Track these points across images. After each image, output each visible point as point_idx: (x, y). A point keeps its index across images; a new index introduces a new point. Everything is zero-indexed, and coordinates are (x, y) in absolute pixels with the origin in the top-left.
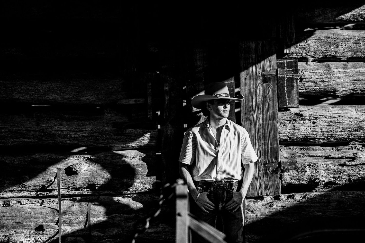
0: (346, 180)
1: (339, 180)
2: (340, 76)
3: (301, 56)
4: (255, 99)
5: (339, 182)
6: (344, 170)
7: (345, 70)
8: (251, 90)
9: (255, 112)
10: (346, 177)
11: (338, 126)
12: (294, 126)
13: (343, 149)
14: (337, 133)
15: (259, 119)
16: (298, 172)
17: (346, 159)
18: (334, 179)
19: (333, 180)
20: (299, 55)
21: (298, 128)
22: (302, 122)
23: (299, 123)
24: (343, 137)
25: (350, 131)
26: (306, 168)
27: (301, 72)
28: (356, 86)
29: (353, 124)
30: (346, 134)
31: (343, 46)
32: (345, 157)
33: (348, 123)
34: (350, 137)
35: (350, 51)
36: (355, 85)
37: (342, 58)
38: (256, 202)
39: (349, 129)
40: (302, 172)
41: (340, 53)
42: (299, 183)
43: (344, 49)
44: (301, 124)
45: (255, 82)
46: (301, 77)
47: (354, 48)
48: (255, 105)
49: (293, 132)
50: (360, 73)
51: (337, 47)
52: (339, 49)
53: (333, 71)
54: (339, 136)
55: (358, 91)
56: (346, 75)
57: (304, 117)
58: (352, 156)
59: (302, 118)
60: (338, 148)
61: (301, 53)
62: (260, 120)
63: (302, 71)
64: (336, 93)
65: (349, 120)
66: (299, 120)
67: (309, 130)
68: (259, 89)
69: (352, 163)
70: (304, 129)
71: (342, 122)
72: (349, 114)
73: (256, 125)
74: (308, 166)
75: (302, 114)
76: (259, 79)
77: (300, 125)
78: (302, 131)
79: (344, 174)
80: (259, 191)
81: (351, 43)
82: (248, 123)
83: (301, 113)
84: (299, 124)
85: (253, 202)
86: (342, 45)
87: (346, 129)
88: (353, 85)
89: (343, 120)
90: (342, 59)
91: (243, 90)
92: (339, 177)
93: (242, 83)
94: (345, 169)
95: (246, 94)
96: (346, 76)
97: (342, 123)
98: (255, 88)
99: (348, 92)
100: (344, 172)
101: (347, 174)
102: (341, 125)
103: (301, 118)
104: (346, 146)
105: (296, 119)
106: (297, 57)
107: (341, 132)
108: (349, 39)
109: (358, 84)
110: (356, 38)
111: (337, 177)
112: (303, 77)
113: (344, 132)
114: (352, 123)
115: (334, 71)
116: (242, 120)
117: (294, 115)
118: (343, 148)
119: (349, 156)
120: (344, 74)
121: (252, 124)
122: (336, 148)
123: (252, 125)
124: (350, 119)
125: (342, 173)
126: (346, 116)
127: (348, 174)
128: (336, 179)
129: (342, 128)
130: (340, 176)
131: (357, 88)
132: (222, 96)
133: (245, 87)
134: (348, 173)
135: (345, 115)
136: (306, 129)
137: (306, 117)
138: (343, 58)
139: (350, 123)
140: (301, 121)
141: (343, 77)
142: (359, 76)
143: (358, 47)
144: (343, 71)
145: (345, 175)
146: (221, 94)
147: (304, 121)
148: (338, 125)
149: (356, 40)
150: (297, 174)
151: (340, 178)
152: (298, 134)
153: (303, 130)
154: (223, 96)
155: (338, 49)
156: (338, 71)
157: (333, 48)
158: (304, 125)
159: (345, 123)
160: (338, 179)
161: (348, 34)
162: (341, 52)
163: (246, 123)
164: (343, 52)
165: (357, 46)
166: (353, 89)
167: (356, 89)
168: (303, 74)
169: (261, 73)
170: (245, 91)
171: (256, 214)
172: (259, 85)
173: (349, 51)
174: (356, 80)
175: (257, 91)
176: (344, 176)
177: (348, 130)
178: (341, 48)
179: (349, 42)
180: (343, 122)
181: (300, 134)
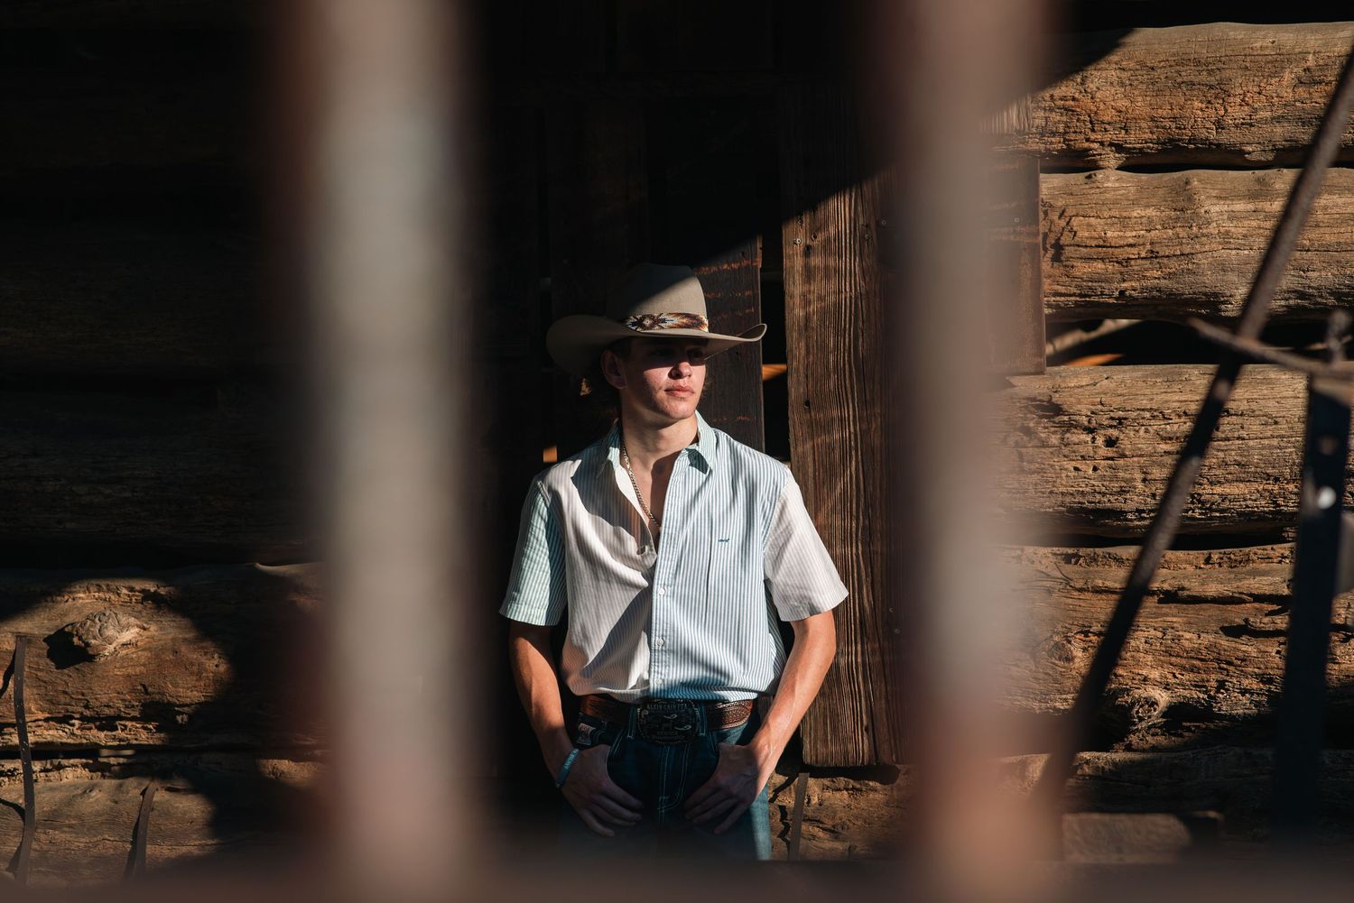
0: (1255, 697)
1: (1221, 696)
2: (1233, 230)
3: (1065, 147)
4: (847, 340)
5: (1224, 708)
6: (1240, 654)
7: (1260, 205)
8: (832, 298)
9: (849, 396)
10: (1255, 687)
11: (1221, 455)
12: (1021, 456)
13: (1253, 561)
14: (1218, 489)
15: (864, 427)
16: (1035, 661)
17: (1257, 605)
18: (1201, 696)
19: (1199, 698)
20: (1051, 143)
21: (1037, 466)
22: (1055, 440)
23: (1044, 444)
24: (1247, 507)
25: (1276, 480)
26: (1069, 642)
27: (1060, 217)
28: (1310, 274)
29: (1286, 447)
30: (1258, 491)
31: (1249, 95)
32: (1251, 595)
33: (1266, 442)
34: (1279, 506)
35: (1283, 117)
36: (1304, 271)
37: (1249, 148)
38: (858, 790)
39: (1270, 471)
40: (1054, 660)
41: (1236, 126)
42: (1048, 708)
43: (1255, 111)
44: (1051, 450)
45: (848, 264)
46: (1059, 239)
47: (1297, 104)
48: (847, 366)
49: (1016, 485)
50: (1327, 216)
51: (1221, 101)
52: (1230, 110)
53: (1203, 211)
54: (1230, 501)
55: (1321, 296)
56: (1262, 224)
57: (1066, 418)
58: (1280, 592)
59: (1057, 419)
60: (1232, 556)
61: (1061, 130)
62: (869, 429)
63: (1064, 211)
64: (1223, 307)
65: (1269, 427)
66: (1045, 428)
67: (1091, 472)
68: (867, 293)
69: (1279, 621)
70: (1066, 469)
71: (1238, 438)
72: (1271, 403)
73: (853, 453)
74: (1078, 636)
75: (1057, 405)
76: (866, 250)
77: (1047, 450)
78: (1059, 480)
79: (1242, 671)
80: (866, 741)
81: (1285, 83)
82: (817, 444)
83: (1056, 398)
84: (1043, 446)
85: (845, 792)
86: (1241, 92)
87: (1259, 470)
88: (1292, 272)
89: (1242, 428)
90: (1249, 153)
91: (797, 301)
92: (1221, 685)
93: (793, 267)
94: (1244, 648)
95: (807, 318)
96: (1262, 231)
97: (1237, 442)
98: (848, 290)
99: (1279, 303)
100: (1243, 660)
101: (1256, 670)
102: (1233, 453)
103: (1054, 422)
104: (1269, 547)
105: (1032, 425)
106: (1046, 149)
107: (1233, 481)
108: (1278, 62)
109: (1318, 265)
110: (1310, 57)
111: (1214, 684)
112: (1065, 239)
113: (1249, 481)
114: (1282, 444)
115: (1206, 208)
116: (791, 429)
117: (1026, 407)
118: (1255, 554)
119: (1267, 590)
120: (1254, 224)
121: (837, 446)
122: (1225, 553)
123: (837, 452)
124: (1276, 423)
125: (1232, 668)
126: (1257, 413)
127: (1260, 671)
128: (1212, 693)
129: (1239, 464)
130: (1228, 678)
131: (1312, 285)
132: (663, 325)
133: (806, 288)
134: (1259, 668)
135: (1254, 406)
136: (1076, 469)
137: (1077, 418)
138: (1254, 152)
139: (1275, 442)
140: (1054, 433)
141: (1245, 236)
142: (1322, 230)
143: (1319, 100)
144: (1251, 207)
145: (1247, 678)
146: (661, 317)
147: (1068, 435)
148: (1218, 450)
149: (1307, 70)
150: (1031, 670)
151: (1227, 690)
152: (1043, 493)
153: (1063, 475)
154: (669, 323)
155: (1226, 111)
156: (1226, 208)
157: (1204, 106)
158: (1066, 451)
159: (1251, 443)
160: (1218, 692)
161: (1273, 42)
162: (1242, 124)
163: (809, 446)
164: (1251, 125)
165: (1310, 94)
166: (1296, 291)
167: (1309, 287)
168: (1068, 223)
169: (873, 225)
170: (807, 303)
171: (848, 844)
172: (867, 279)
173: (1278, 119)
174: (1308, 250)
175: (855, 301)
176: (1246, 682)
177: (1268, 475)
178: (1241, 105)
179: (1277, 79)
180: (1243, 439)
181: (1051, 492)
